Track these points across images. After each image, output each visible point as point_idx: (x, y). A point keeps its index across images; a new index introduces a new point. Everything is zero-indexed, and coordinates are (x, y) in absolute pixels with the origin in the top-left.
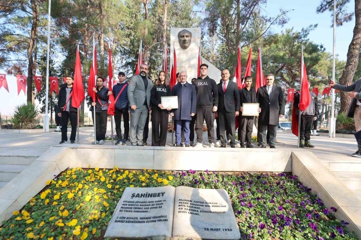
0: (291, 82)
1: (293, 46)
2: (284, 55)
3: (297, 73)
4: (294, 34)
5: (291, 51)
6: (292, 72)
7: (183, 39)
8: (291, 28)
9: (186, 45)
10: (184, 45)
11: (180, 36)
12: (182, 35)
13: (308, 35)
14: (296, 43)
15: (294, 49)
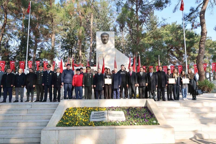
0: (179, 57)
1: (178, 33)
2: (172, 39)
3: (183, 51)
4: (177, 25)
5: (176, 37)
6: (179, 51)
7: (104, 38)
8: (175, 22)
9: (106, 42)
10: (104, 42)
11: (102, 36)
12: (103, 36)
13: (186, 27)
14: (179, 31)
15: (178, 35)
